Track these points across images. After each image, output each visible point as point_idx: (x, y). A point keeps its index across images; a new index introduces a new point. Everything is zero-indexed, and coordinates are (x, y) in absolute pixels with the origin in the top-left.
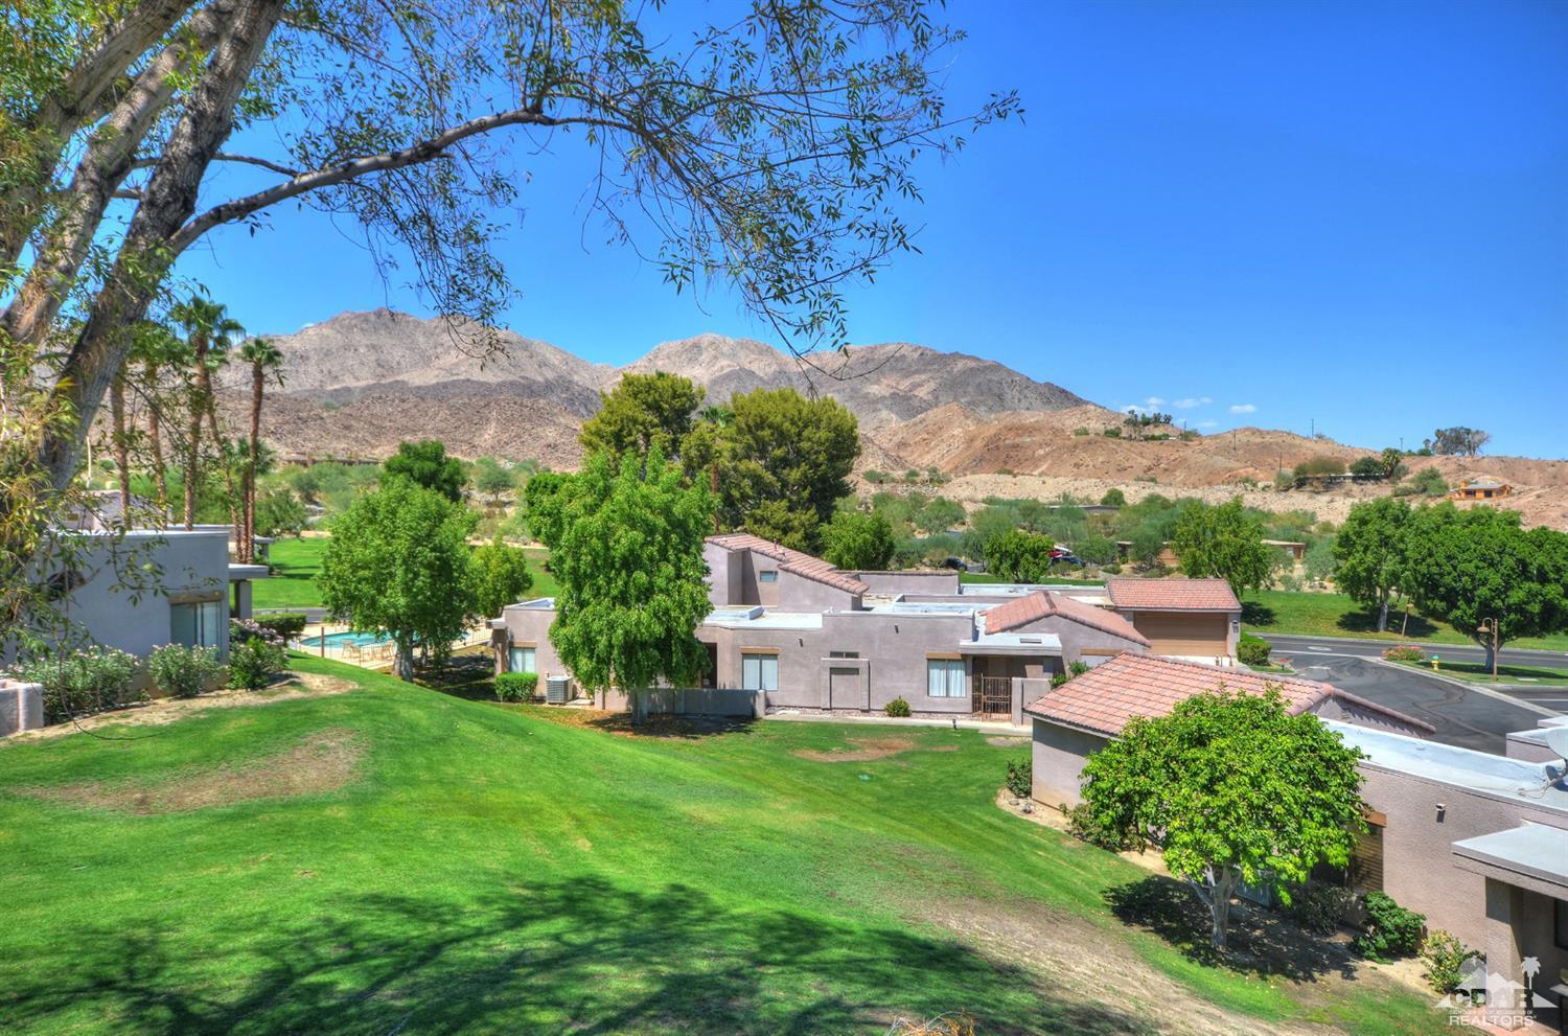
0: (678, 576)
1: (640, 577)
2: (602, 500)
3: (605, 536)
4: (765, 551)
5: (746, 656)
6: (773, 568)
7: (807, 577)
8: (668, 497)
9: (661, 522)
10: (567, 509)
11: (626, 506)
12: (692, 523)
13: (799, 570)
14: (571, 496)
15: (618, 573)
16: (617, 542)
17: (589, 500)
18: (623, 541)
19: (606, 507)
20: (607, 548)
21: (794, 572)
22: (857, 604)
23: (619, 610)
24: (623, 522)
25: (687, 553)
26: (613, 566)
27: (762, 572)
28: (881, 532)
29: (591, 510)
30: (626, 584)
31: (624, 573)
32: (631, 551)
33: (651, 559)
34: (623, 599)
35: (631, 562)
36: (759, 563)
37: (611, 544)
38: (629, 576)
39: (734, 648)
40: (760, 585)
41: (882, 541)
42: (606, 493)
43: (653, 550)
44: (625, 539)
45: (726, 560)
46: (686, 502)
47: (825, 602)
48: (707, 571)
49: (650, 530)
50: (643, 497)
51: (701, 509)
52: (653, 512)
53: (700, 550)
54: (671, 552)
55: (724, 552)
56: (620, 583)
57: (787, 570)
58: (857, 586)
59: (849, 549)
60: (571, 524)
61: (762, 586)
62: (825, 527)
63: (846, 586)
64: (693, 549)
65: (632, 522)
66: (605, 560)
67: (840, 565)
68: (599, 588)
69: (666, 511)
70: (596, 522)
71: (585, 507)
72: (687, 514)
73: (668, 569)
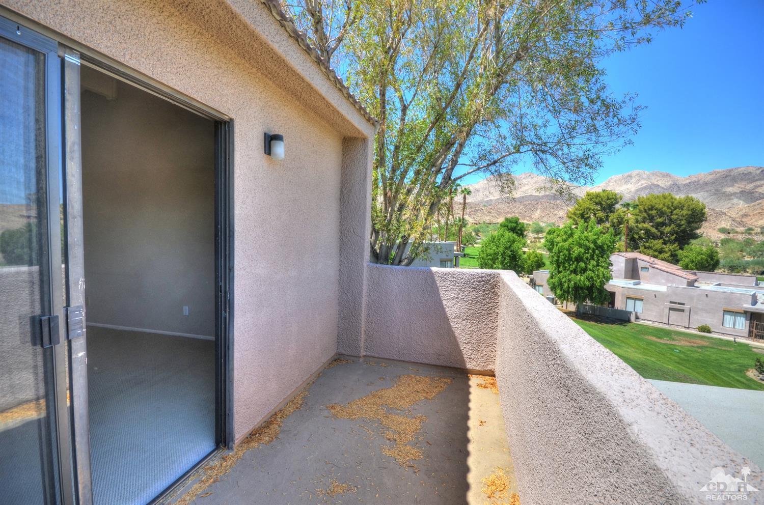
0: (598, 265)
1: (582, 265)
2: (569, 238)
3: (569, 250)
4: (643, 259)
5: (628, 298)
6: (648, 266)
7: (664, 271)
8: (596, 237)
9: (592, 246)
10: (555, 240)
11: (578, 240)
12: (605, 247)
13: (660, 268)
14: (558, 236)
15: (573, 262)
16: (574, 252)
17: (564, 237)
18: (576, 252)
19: (570, 240)
20: (570, 254)
21: (657, 269)
22: (691, 284)
23: (573, 276)
24: (576, 245)
25: (602, 257)
26: (572, 260)
27: (642, 268)
28: (712, 255)
29: (565, 241)
30: (576, 267)
31: (575, 263)
32: (579, 255)
33: (587, 259)
34: (575, 272)
35: (579, 259)
36: (640, 264)
37: (571, 252)
38: (578, 264)
39: (623, 295)
40: (640, 272)
41: (712, 259)
42: (571, 235)
43: (588, 255)
44: (577, 251)
45: (624, 262)
46: (604, 239)
47: (672, 282)
48: (612, 265)
49: (588, 248)
50: (585, 237)
51: (610, 242)
52: (589, 242)
53: (608, 257)
54: (595, 256)
55: (624, 259)
56: (574, 266)
57: (654, 268)
58: (693, 277)
59: (692, 262)
60: (557, 245)
61: (642, 273)
62: (681, 251)
63: (685, 276)
64: (605, 256)
65: (580, 245)
66: (569, 258)
67: (686, 267)
68: (566, 267)
69: (595, 242)
70: (566, 245)
71: (562, 239)
72: (603, 244)
73: (594, 263)
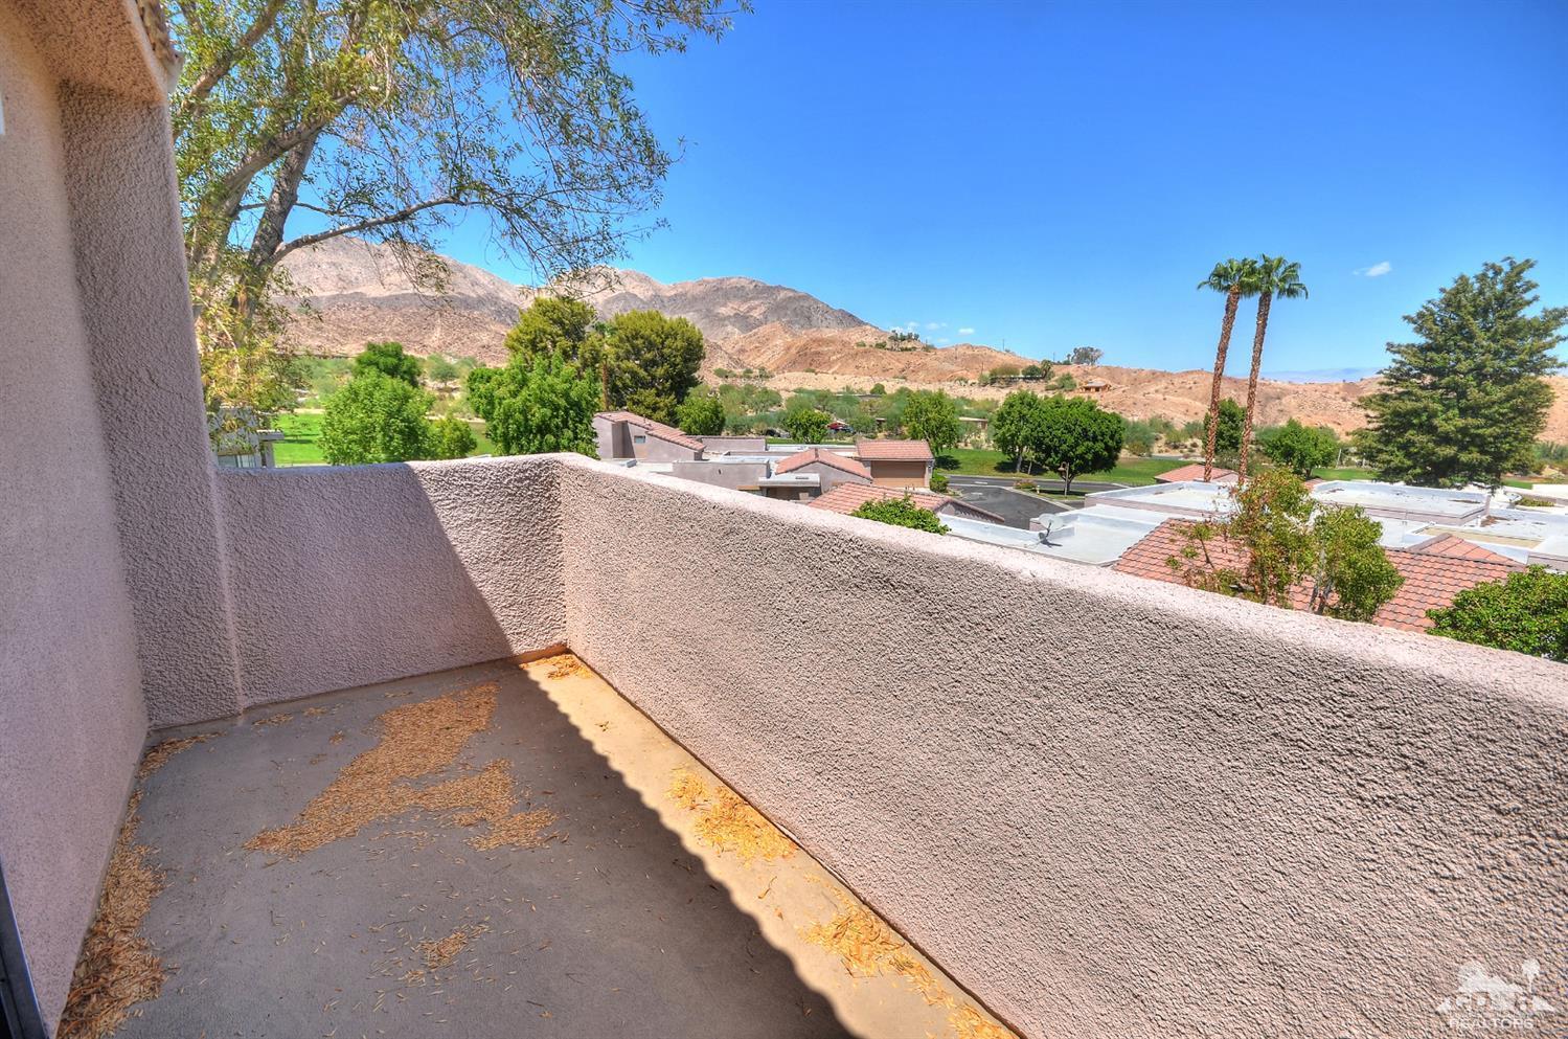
0: (576, 438)
2: (521, 388)
3: (524, 412)
4: (636, 421)
6: (643, 434)
7: (665, 439)
8: (567, 385)
9: (563, 402)
10: (496, 393)
11: (538, 392)
12: (584, 403)
13: (660, 435)
14: (500, 384)
15: (535, 435)
16: (533, 415)
17: (512, 387)
18: (537, 415)
19: (524, 393)
20: (527, 420)
21: (656, 436)
22: (698, 456)
24: (536, 402)
25: (581, 423)
26: (531, 432)
27: (635, 437)
28: (717, 411)
29: (514, 394)
30: (541, 443)
31: (539, 437)
32: (543, 422)
33: (557, 427)
35: (543, 429)
36: (634, 431)
37: (529, 417)
38: (542, 437)
40: (633, 444)
41: (717, 418)
42: (524, 383)
43: (558, 421)
44: (538, 413)
45: (610, 428)
46: (580, 388)
47: (677, 456)
48: (596, 435)
49: (556, 408)
50: (549, 386)
51: (590, 395)
52: (556, 396)
53: (590, 421)
54: (570, 422)
55: (610, 424)
56: (537, 442)
57: (652, 435)
58: (699, 446)
59: (695, 422)
60: (500, 404)
61: (636, 445)
62: (680, 407)
63: (691, 445)
64: (585, 421)
65: (543, 403)
66: (526, 428)
67: (689, 432)
68: (522, 446)
69: (566, 395)
70: (518, 402)
71: (510, 392)
72: (580, 397)
73: (569, 433)
